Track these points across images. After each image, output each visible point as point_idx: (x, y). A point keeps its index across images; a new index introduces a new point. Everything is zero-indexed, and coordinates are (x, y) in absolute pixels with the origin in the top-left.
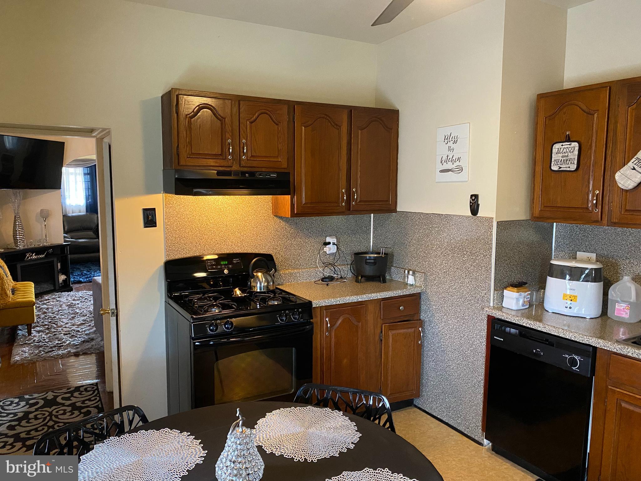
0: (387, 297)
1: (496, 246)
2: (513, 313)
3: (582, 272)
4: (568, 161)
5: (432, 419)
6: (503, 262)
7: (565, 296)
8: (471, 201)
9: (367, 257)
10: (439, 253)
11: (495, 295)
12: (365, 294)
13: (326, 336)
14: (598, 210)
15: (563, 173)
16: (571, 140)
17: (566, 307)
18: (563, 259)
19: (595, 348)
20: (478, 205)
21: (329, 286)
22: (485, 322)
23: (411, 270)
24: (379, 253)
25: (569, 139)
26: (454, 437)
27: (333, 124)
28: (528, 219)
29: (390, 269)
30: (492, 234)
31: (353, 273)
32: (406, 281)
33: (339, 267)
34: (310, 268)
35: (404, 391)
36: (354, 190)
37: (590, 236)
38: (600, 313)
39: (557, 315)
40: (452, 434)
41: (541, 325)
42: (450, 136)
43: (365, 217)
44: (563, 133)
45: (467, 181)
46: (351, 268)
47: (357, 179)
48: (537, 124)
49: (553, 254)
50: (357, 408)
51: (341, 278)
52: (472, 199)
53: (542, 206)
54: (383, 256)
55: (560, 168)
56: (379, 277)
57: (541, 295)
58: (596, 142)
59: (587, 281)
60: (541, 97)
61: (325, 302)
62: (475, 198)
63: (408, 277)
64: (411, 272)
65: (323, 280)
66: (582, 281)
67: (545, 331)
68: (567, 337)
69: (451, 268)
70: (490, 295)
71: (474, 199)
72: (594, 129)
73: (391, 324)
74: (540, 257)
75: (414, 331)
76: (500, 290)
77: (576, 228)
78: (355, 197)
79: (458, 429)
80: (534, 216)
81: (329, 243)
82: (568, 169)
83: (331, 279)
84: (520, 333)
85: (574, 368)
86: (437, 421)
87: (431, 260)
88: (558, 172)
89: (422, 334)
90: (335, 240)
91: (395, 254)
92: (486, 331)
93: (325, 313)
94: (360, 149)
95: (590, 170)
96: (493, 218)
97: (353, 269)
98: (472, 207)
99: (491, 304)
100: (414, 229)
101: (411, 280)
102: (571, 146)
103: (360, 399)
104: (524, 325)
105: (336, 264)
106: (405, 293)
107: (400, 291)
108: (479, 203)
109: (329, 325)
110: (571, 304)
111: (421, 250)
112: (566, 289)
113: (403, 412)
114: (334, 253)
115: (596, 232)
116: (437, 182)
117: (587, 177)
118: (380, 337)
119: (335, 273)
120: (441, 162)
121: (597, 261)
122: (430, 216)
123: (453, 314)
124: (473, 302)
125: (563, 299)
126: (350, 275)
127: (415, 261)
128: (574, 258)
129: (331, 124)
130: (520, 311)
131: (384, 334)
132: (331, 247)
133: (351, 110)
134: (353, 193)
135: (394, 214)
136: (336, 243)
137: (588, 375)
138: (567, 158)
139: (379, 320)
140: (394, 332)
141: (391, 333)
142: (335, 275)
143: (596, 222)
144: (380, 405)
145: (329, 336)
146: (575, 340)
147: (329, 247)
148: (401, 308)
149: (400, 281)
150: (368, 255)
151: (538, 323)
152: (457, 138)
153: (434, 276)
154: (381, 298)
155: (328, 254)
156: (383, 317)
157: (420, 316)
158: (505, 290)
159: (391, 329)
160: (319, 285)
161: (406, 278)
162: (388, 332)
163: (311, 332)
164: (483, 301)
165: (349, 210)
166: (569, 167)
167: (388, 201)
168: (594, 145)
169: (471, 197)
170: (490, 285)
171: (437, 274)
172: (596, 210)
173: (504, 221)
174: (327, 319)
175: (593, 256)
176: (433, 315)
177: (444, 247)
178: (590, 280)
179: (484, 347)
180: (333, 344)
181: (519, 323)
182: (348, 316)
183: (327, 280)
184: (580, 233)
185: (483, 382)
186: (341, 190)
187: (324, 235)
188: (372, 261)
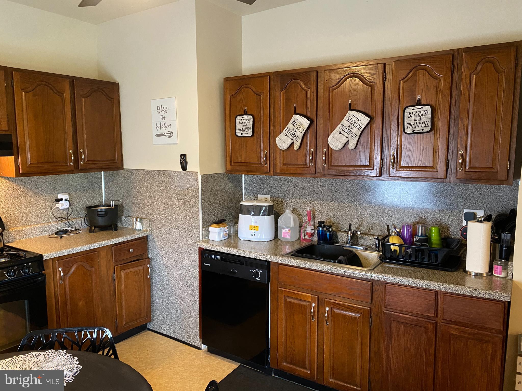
0: (117, 242)
1: (202, 193)
2: (217, 244)
3: (260, 209)
4: (247, 129)
5: (162, 336)
6: (208, 205)
7: (251, 227)
8: (181, 159)
9: (98, 209)
10: (160, 202)
11: (203, 232)
12: (96, 242)
13: (60, 284)
14: (267, 164)
15: (244, 138)
16: (248, 113)
17: (252, 235)
18: (250, 200)
19: (269, 262)
20: (187, 163)
21: (63, 239)
22: (197, 253)
23: (138, 218)
24: (110, 206)
25: (246, 113)
26: (179, 348)
27: (56, 92)
28: (224, 172)
29: (121, 218)
30: (198, 185)
31: (87, 225)
32: (135, 227)
33: (73, 221)
34: (43, 223)
35: (138, 319)
36: (81, 151)
37: (265, 183)
38: (274, 236)
39: (247, 241)
40: (177, 346)
41: (235, 250)
42: (161, 107)
43: (96, 174)
44: (242, 108)
45: (177, 144)
46: (85, 220)
47: (83, 141)
48: (225, 101)
49: (243, 197)
50: (82, 343)
51: (76, 230)
52: (182, 158)
53: (233, 162)
54: (113, 207)
55: (242, 134)
56: (111, 226)
57: (236, 228)
58: (263, 116)
59: (264, 215)
60: (227, 80)
61: (57, 254)
62: (184, 156)
63: (136, 224)
64: (138, 220)
65: (57, 233)
66: (261, 215)
67: (238, 254)
68: (252, 257)
69: (170, 213)
70: (199, 232)
71: (183, 158)
72: (262, 106)
73: (122, 265)
74: (234, 200)
75: (143, 268)
76: (206, 227)
77: (257, 177)
78: (83, 157)
79: (183, 340)
80: (227, 170)
81: (61, 200)
82: (247, 135)
83: (65, 232)
84: (221, 258)
85: (257, 279)
86: (166, 338)
87: (155, 208)
88: (241, 138)
89: (150, 270)
90: (67, 197)
91: (125, 205)
92: (198, 260)
93: (57, 263)
94: (85, 114)
95: (261, 136)
96: (198, 172)
97: (87, 221)
98: (182, 164)
99: (201, 239)
100: (139, 183)
101: (139, 226)
102: (248, 118)
103: (86, 335)
104: (224, 251)
105: (69, 218)
106: (133, 238)
107: (129, 236)
108: (187, 161)
109: (62, 274)
110: (255, 232)
111: (146, 200)
112: (251, 222)
113: (138, 336)
114: (67, 208)
115: (269, 180)
116: (154, 144)
117: (259, 140)
118: (113, 278)
119: (69, 226)
120: (156, 128)
121: (271, 200)
122: (151, 172)
123: (173, 250)
124: (187, 238)
125: (250, 229)
126: (84, 227)
127: (141, 210)
128: (257, 199)
129: (53, 91)
130: (221, 242)
131: (117, 274)
132: (64, 203)
133: (73, 80)
134: (80, 154)
135: (121, 171)
136: (68, 199)
137: (266, 282)
138: (246, 127)
139: (111, 263)
140: (126, 271)
141: (122, 274)
142: (70, 228)
143: (267, 172)
144: (104, 337)
145: (63, 284)
146: (257, 258)
147: (62, 203)
148: (130, 250)
149: (130, 228)
150: (99, 209)
151: (233, 249)
152: (167, 109)
153: (157, 221)
154: (112, 244)
155: (61, 210)
156: (115, 260)
157: (148, 255)
158: (210, 227)
159: (122, 269)
160: (53, 238)
161: (135, 224)
162: (121, 272)
163: (44, 282)
164: (195, 237)
165: (77, 169)
166: (248, 134)
167: (114, 160)
168: (262, 118)
169: (181, 157)
170: (199, 224)
171: (160, 219)
172: (266, 165)
173: (206, 175)
174: (60, 269)
175: (268, 197)
176: (158, 253)
177: (164, 197)
178: (266, 214)
179: (198, 272)
180: (67, 290)
181: (220, 251)
182: (81, 263)
183: (61, 233)
184: (259, 181)
185: (198, 300)
186: (68, 151)
187: (55, 192)
188: (103, 213)
